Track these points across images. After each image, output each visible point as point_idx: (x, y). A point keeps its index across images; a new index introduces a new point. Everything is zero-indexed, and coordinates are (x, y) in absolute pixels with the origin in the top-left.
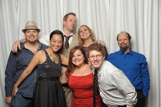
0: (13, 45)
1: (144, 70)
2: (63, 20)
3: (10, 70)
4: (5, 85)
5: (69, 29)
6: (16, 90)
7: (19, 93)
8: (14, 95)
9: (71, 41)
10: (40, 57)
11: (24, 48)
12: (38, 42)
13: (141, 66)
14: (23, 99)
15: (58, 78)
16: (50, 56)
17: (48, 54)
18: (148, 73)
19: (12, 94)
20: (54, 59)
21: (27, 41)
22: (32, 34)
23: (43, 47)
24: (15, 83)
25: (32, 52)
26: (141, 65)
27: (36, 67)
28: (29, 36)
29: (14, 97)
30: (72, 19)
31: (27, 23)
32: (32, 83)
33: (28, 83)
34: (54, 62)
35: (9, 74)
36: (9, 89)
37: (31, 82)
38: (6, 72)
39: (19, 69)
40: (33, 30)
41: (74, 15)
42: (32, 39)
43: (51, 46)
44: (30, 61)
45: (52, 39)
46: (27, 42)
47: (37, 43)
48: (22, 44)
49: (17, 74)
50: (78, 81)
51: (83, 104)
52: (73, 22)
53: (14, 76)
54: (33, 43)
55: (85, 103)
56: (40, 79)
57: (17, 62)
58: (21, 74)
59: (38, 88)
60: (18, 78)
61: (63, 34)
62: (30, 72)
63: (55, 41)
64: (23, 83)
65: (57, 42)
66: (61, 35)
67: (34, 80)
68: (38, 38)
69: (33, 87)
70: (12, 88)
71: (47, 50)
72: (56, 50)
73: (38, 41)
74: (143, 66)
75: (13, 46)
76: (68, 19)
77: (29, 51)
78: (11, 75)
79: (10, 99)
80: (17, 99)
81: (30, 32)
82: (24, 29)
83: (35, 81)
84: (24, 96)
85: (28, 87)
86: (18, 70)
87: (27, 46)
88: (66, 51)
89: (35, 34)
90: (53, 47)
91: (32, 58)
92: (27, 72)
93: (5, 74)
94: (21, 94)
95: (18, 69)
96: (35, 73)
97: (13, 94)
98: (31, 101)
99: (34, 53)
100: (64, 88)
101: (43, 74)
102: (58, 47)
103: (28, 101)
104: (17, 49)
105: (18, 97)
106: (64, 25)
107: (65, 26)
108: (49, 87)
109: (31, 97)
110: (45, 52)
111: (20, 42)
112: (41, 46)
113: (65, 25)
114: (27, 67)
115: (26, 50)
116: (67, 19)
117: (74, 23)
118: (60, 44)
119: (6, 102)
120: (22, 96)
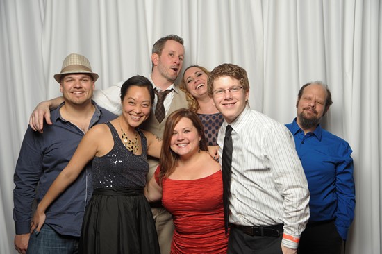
0: (34, 113)
1: (342, 179)
2: (153, 52)
3: (26, 170)
4: (15, 206)
5: (165, 74)
6: (42, 218)
7: (49, 225)
8: (35, 230)
9: (170, 103)
10: (99, 141)
11: (59, 119)
12: (93, 103)
13: (336, 168)
14: (58, 239)
15: (141, 190)
16: (121, 138)
17: (117, 134)
18: (352, 185)
19: (30, 227)
20: (131, 144)
21: (66, 101)
22: (78, 86)
23: (103, 117)
24: (39, 201)
25: (77, 129)
26: (337, 165)
27: (89, 165)
28: (71, 90)
29: (37, 235)
30: (173, 52)
31: (67, 59)
32: (78, 202)
33: (69, 202)
34: (132, 151)
35: (23, 180)
36: (24, 216)
37: (76, 200)
38: (15, 175)
39: (47, 168)
40: (80, 76)
41: (180, 41)
42: (78, 97)
43: (125, 114)
44: (75, 149)
45: (126, 98)
46: (66, 104)
47: (89, 106)
48: (53, 109)
49: (43, 180)
50: (186, 191)
51: (198, 248)
52: (176, 59)
53: (36, 184)
54: (80, 107)
55: (204, 244)
56: (98, 191)
57: (43, 153)
58: (53, 181)
59: (95, 213)
60: (46, 191)
61: (151, 85)
62: (74, 177)
63: (133, 101)
64: (57, 202)
65: (138, 105)
66: (148, 88)
67: (83, 194)
68: (92, 96)
69: (81, 210)
70: (31, 213)
71: (114, 123)
72: (134, 124)
73: (92, 101)
74: (341, 168)
75: (33, 116)
76: (164, 50)
77: (72, 125)
78: (29, 184)
79: (25, 239)
80: (42, 240)
81: (74, 80)
82: (59, 73)
83: (86, 197)
84: (60, 232)
85: (68, 211)
86: (45, 171)
87: (66, 115)
88: (158, 127)
89: (85, 85)
90: (129, 117)
91: (79, 142)
92: (68, 176)
93: (15, 180)
94: (53, 229)
95: (44, 168)
96: (87, 178)
97: (33, 227)
98: (77, 245)
99: (84, 130)
100: (153, 211)
101: (105, 181)
102: (141, 116)
103: (70, 245)
104: (42, 122)
105: (44, 234)
106: (153, 64)
107: (156, 67)
108: (119, 210)
109: (76, 235)
110: (110, 128)
111: (49, 104)
112: (99, 114)
113: (156, 63)
114: (67, 165)
115: (64, 123)
116: (161, 50)
117: (178, 62)
118: (146, 110)
119: (17, 248)
120: (54, 233)
